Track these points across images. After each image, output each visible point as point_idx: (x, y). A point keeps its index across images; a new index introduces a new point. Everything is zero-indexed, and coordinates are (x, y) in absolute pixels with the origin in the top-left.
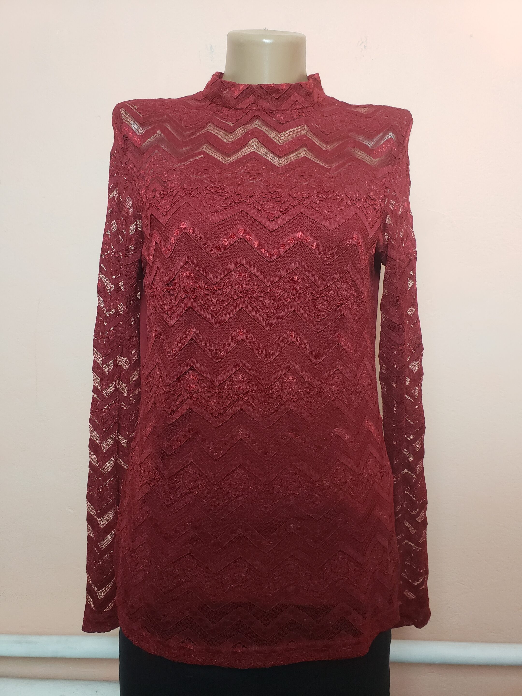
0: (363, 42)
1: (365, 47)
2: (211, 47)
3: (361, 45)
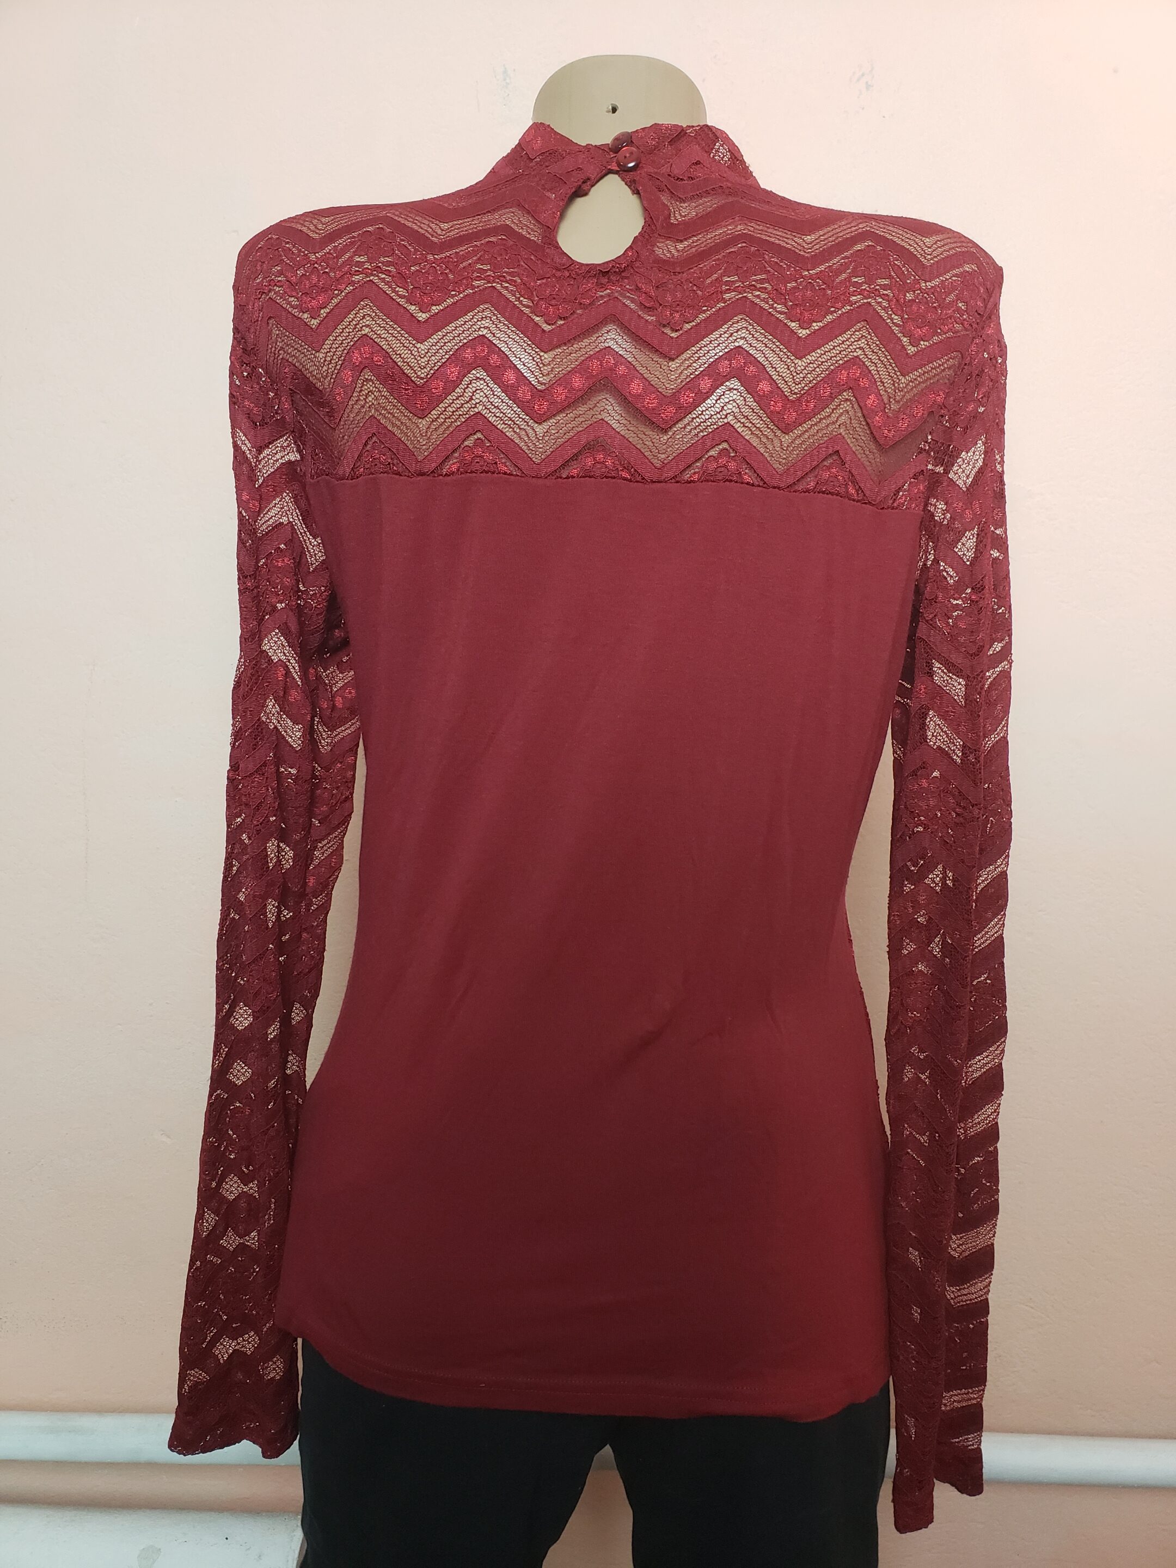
0: (863, 75)
1: (868, 86)
2: (505, 72)
3: (858, 80)
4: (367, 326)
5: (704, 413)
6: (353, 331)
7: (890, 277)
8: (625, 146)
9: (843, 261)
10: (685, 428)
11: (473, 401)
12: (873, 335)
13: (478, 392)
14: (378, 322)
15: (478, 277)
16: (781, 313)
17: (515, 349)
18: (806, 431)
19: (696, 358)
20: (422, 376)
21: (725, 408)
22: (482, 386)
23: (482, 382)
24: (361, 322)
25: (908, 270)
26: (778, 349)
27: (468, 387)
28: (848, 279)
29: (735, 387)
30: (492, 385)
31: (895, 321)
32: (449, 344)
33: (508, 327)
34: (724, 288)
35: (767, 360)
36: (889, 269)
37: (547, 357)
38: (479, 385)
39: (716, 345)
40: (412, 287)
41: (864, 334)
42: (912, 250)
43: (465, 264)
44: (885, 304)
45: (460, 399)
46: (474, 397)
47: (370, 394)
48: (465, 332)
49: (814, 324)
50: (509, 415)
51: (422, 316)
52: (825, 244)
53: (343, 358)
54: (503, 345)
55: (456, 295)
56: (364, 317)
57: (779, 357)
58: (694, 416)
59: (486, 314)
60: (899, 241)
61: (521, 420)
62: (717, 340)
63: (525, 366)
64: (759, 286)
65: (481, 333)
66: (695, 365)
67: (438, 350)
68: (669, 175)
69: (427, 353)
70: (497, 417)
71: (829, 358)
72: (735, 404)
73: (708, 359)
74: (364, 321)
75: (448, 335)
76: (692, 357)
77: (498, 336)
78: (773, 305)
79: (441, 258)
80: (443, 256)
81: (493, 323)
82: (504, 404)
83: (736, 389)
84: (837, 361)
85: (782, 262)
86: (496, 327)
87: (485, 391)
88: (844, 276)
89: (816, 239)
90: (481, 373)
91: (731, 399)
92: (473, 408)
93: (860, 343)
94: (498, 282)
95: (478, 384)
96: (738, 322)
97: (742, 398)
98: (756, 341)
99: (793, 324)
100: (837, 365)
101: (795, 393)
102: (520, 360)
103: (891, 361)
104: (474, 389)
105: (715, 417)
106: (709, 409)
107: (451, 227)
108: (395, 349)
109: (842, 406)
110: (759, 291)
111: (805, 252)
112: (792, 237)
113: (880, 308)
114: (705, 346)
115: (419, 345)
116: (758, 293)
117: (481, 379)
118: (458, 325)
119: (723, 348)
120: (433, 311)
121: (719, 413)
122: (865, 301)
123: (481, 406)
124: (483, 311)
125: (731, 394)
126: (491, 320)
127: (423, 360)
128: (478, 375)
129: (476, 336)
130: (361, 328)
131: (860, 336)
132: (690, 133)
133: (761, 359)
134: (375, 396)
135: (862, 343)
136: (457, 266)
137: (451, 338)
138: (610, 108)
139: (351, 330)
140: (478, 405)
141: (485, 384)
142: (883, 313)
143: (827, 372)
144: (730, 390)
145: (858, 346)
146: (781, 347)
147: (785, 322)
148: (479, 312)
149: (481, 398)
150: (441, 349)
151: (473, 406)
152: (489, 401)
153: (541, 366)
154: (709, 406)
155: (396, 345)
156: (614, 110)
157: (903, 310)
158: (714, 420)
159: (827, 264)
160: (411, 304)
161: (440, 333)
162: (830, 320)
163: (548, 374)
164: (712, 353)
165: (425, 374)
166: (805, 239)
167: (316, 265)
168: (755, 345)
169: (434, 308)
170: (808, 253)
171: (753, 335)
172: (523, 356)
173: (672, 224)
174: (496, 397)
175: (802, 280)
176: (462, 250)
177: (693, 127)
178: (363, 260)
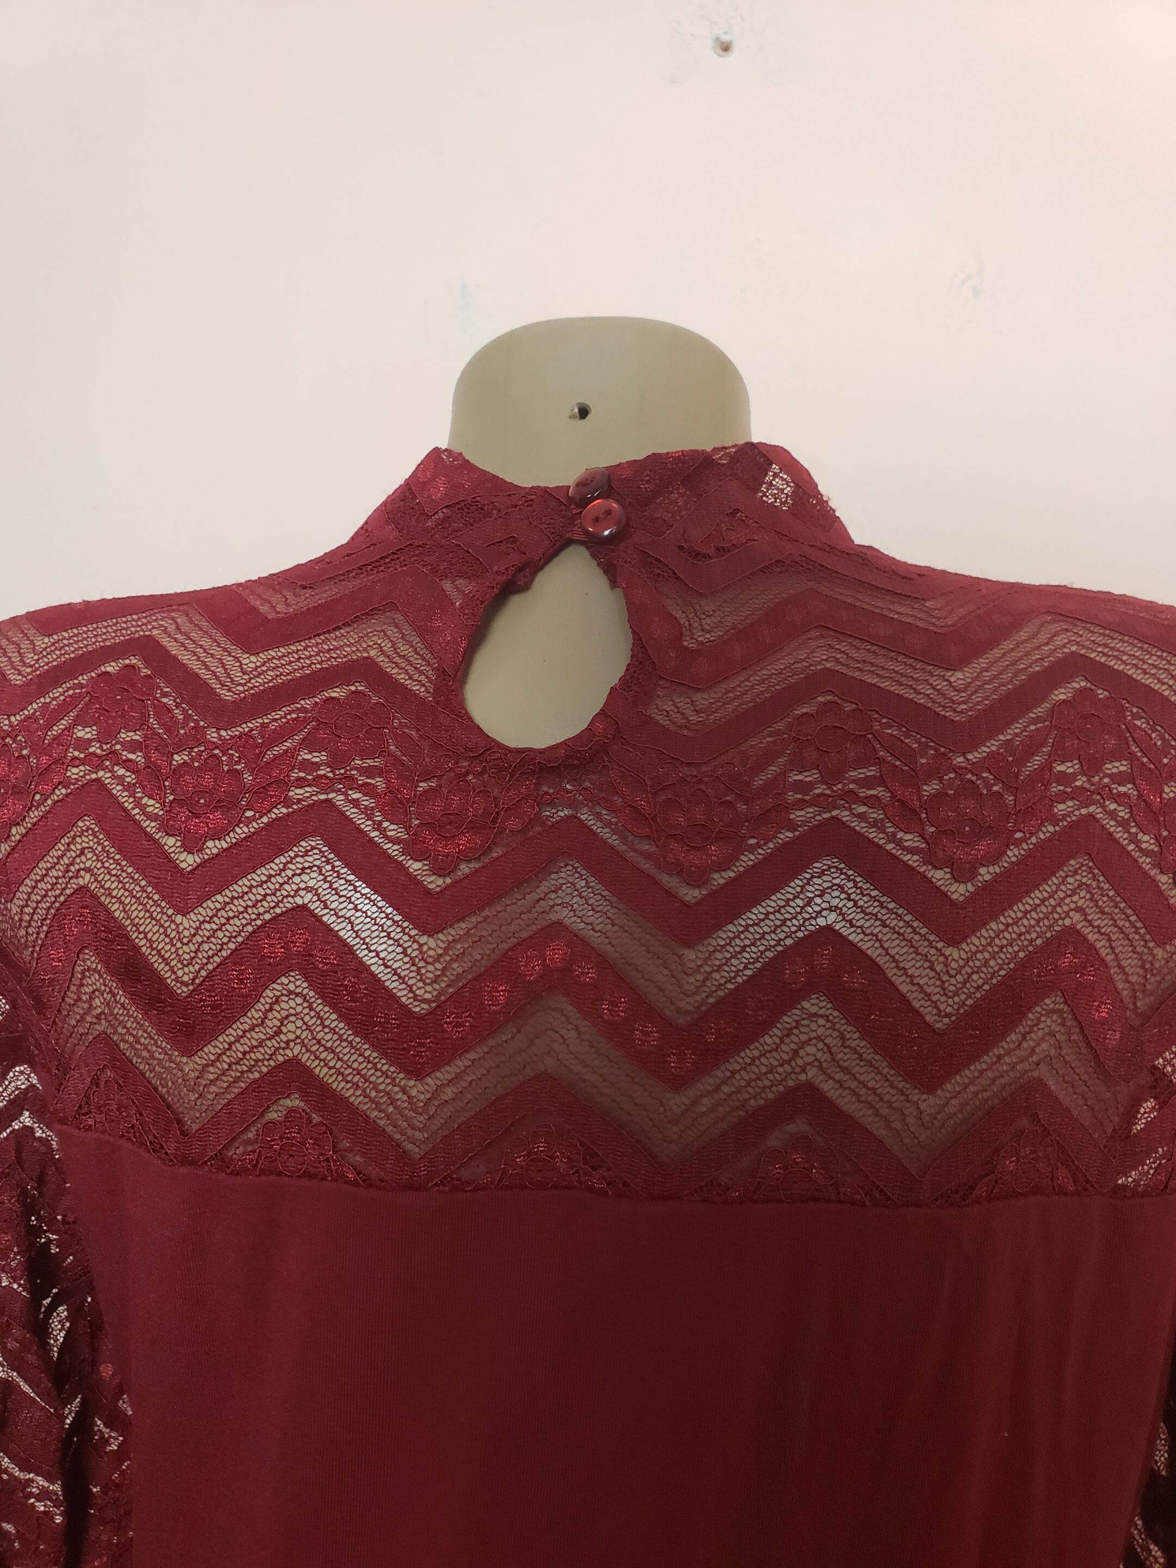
4: (88, 870)
5: (757, 1062)
6: (64, 876)
7: (1132, 757)
8: (597, 498)
9: (1032, 727)
10: (718, 1088)
11: (282, 1037)
12: (1101, 879)
13: (292, 1019)
14: (107, 865)
15: (299, 779)
16: (912, 851)
17: (368, 933)
18: (972, 1082)
19: (738, 949)
20: (186, 978)
21: (802, 1053)
22: (299, 1009)
23: (299, 1000)
24: (78, 860)
25: (1163, 739)
26: (909, 930)
27: (271, 1009)
28: (1047, 766)
29: (821, 1012)
30: (320, 1007)
31: (1144, 846)
32: (236, 921)
33: (355, 887)
34: (792, 797)
35: (888, 954)
36: (1126, 738)
37: (432, 944)
38: (294, 1006)
39: (778, 923)
40: (171, 798)
41: (1084, 880)
42: (1166, 693)
43: (277, 750)
44: (1123, 813)
45: (257, 1029)
46: (284, 1029)
47: (97, 993)
48: (269, 899)
49: (983, 870)
50: (355, 1065)
51: (187, 861)
52: (995, 690)
53: (48, 921)
54: (344, 925)
55: (254, 818)
56: (82, 853)
57: (912, 946)
58: (737, 1067)
59: (311, 859)
60: (1139, 676)
61: (379, 1074)
62: (779, 911)
63: (387, 967)
64: (863, 792)
65: (299, 901)
66: (734, 962)
67: (215, 931)
68: (681, 548)
69: (194, 935)
70: (330, 1068)
71: (1014, 936)
72: (820, 1045)
73: (762, 953)
74: (83, 858)
75: (236, 902)
76: (729, 944)
77: (333, 906)
78: (894, 834)
79: (232, 737)
80: (237, 731)
81: (325, 881)
82: (344, 1044)
83: (822, 1016)
84: (1031, 941)
85: (909, 736)
86: (330, 887)
87: (307, 1019)
88: (1038, 760)
89: (975, 679)
90: (298, 983)
91: (813, 1034)
92: (284, 1049)
93: (1075, 898)
94: (340, 790)
95: (292, 1003)
96: (822, 873)
97: (835, 1034)
98: (861, 915)
99: (939, 874)
100: (1031, 948)
101: (948, 1015)
102: (377, 955)
103: (1139, 925)
104: (284, 1013)
105: (780, 1070)
106: (768, 1055)
107: (263, 665)
108: (137, 920)
109: (1041, 1026)
110: (865, 804)
111: (955, 711)
112: (926, 676)
113: (1112, 823)
114: (755, 924)
115: (179, 919)
116: (862, 809)
117: (297, 995)
118: (254, 883)
119: (794, 929)
120: (208, 851)
121: (788, 1062)
122: (1084, 811)
123: (299, 1047)
124: (306, 853)
125: (813, 1026)
126: (320, 873)
127: (186, 948)
128: (292, 987)
129: (289, 906)
130: (78, 871)
131: (1076, 884)
132: (720, 458)
133: (874, 953)
134: (105, 1000)
135: (1081, 899)
136: (262, 755)
137: (241, 909)
138: (576, 410)
139: (61, 874)
140: (292, 1044)
141: (305, 1004)
142: (1120, 834)
143: (1012, 966)
144: (812, 1016)
145: (1073, 906)
146: (915, 924)
147: (922, 869)
148: (297, 856)
149: (298, 1032)
150: (220, 929)
151: (283, 1045)
152: (314, 1038)
153: (422, 964)
154: (768, 1048)
155: (137, 912)
156: (584, 412)
157: (1158, 821)
158: (777, 1076)
159: (1001, 737)
160: (167, 834)
161: (219, 897)
162: (1014, 859)
163: (435, 981)
164: (771, 940)
165: (191, 976)
166: (952, 679)
167: (8, 740)
168: (859, 924)
169: (210, 844)
170: (961, 712)
171: (855, 902)
172: (384, 946)
173: (686, 648)
174: (327, 1030)
175: (952, 775)
176: (277, 717)
177: (725, 448)
178: (88, 736)
